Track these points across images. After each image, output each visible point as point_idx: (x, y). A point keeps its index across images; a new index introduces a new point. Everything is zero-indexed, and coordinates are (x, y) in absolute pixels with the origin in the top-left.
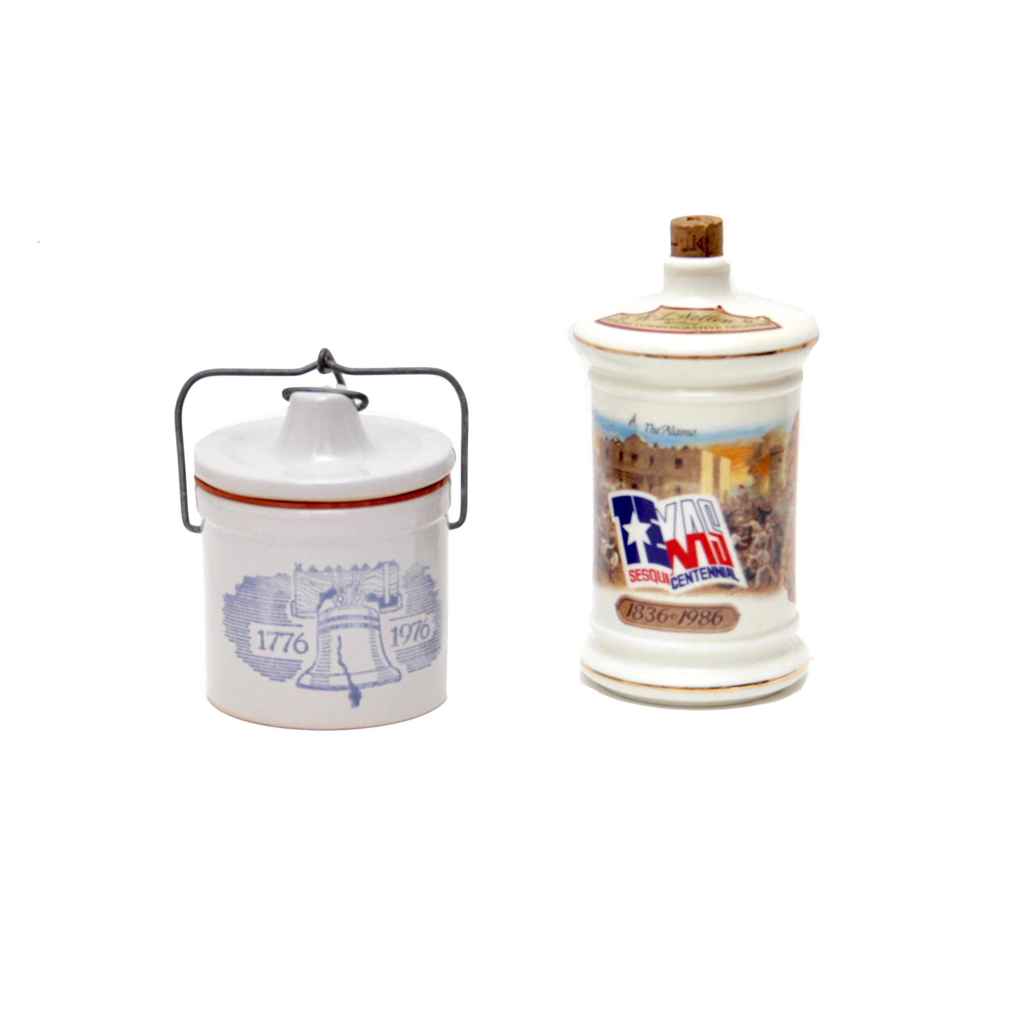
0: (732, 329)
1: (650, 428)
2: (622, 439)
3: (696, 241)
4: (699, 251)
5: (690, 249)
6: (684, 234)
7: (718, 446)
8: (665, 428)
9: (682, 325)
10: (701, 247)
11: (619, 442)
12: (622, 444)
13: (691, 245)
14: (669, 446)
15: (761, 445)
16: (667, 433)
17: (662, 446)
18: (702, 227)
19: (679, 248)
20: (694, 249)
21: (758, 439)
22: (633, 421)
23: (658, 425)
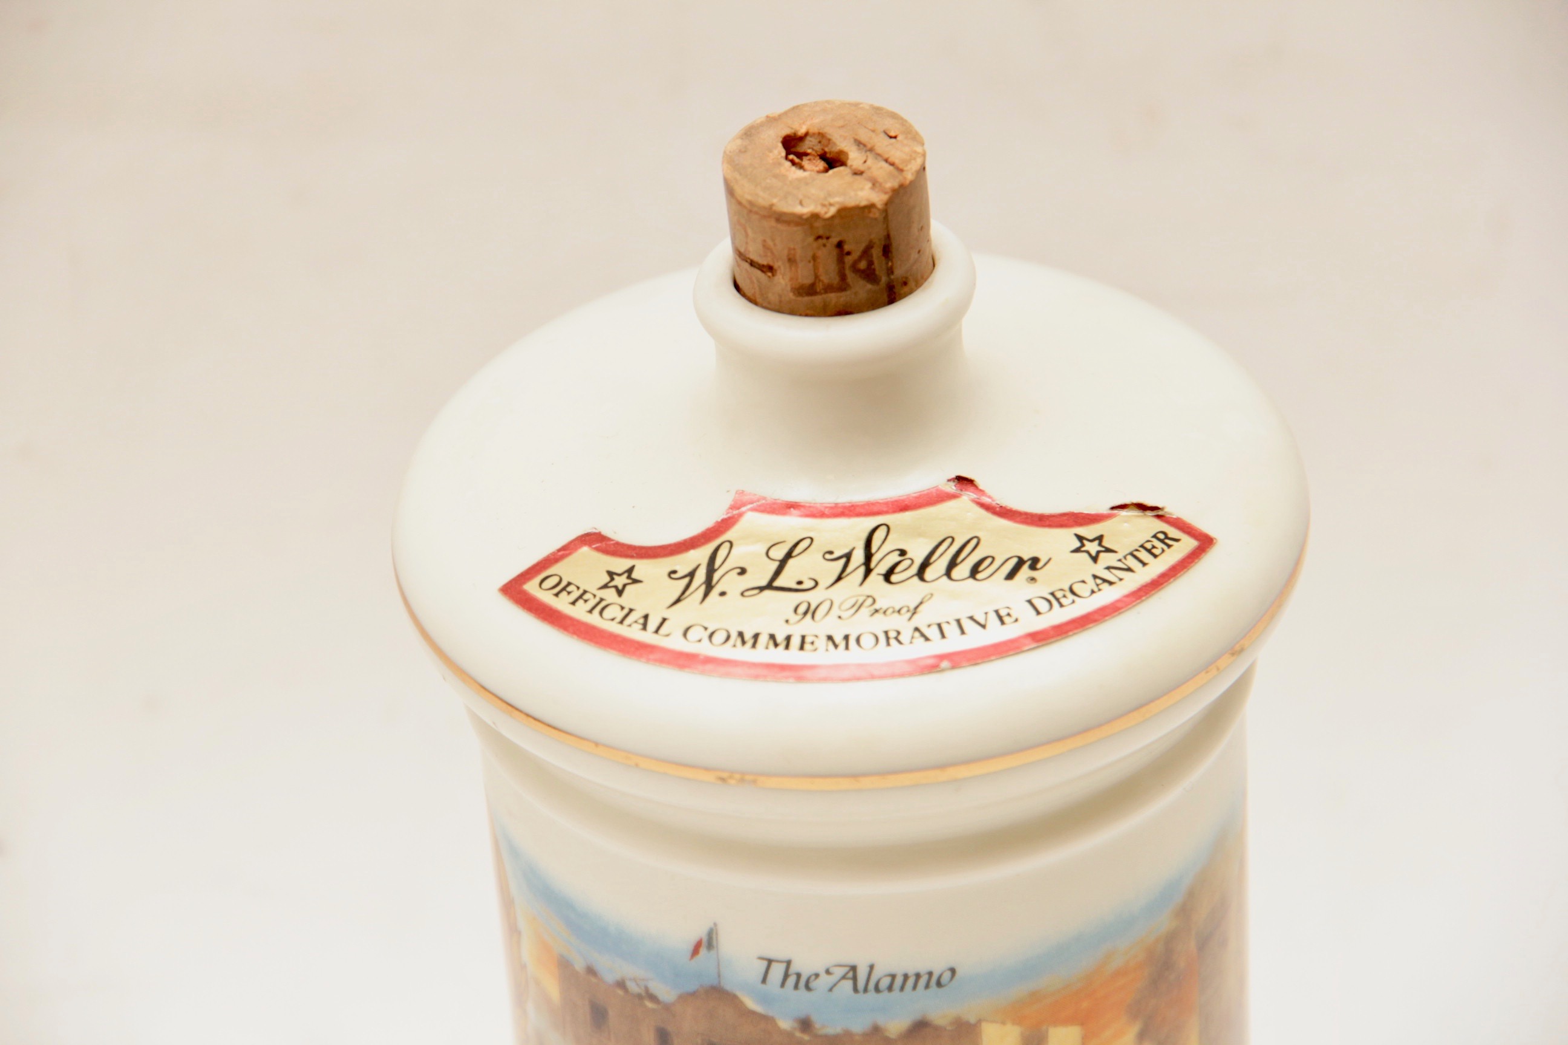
0: (1059, 616)
1: (777, 971)
2: (666, 993)
3: (849, 260)
4: (861, 289)
5: (829, 289)
6: (798, 240)
7: (1035, 997)
8: (839, 972)
9: (864, 624)
10: (869, 275)
11: (653, 998)
12: (667, 1008)
13: (829, 273)
14: (859, 1025)
15: (1170, 939)
16: (848, 984)
17: (833, 1028)
18: (871, 206)
19: (782, 282)
20: (843, 286)
21: (1164, 923)
22: (706, 943)
23: (804, 965)
